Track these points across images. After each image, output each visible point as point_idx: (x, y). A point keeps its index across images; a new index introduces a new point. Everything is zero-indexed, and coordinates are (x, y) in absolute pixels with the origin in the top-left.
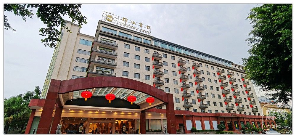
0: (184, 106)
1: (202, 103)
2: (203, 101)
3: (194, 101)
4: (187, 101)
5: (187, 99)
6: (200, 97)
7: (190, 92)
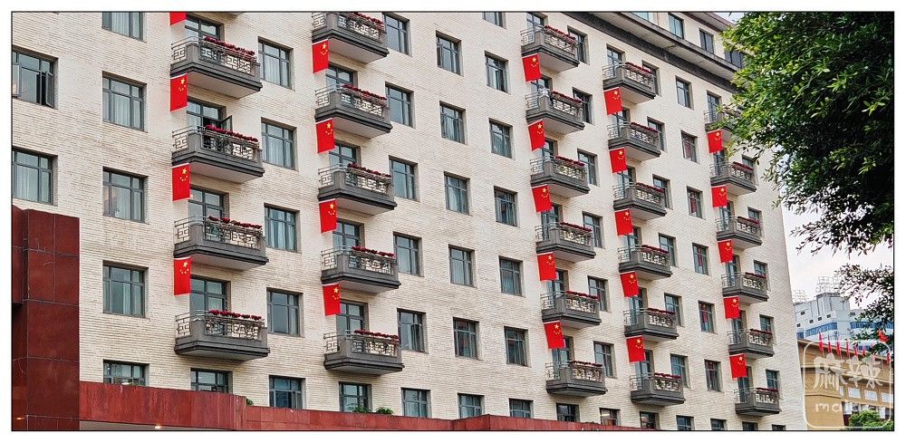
0: (183, 350)
1: (355, 326)
2: (363, 309)
3: (286, 301)
4: (215, 305)
5: (225, 285)
6: (347, 267)
7: (257, 217)
